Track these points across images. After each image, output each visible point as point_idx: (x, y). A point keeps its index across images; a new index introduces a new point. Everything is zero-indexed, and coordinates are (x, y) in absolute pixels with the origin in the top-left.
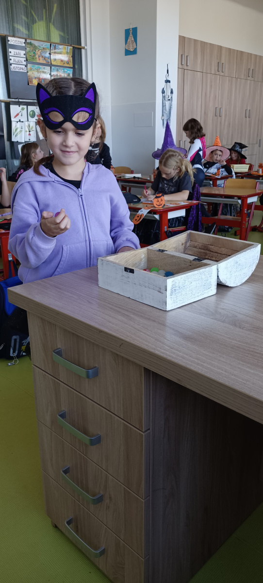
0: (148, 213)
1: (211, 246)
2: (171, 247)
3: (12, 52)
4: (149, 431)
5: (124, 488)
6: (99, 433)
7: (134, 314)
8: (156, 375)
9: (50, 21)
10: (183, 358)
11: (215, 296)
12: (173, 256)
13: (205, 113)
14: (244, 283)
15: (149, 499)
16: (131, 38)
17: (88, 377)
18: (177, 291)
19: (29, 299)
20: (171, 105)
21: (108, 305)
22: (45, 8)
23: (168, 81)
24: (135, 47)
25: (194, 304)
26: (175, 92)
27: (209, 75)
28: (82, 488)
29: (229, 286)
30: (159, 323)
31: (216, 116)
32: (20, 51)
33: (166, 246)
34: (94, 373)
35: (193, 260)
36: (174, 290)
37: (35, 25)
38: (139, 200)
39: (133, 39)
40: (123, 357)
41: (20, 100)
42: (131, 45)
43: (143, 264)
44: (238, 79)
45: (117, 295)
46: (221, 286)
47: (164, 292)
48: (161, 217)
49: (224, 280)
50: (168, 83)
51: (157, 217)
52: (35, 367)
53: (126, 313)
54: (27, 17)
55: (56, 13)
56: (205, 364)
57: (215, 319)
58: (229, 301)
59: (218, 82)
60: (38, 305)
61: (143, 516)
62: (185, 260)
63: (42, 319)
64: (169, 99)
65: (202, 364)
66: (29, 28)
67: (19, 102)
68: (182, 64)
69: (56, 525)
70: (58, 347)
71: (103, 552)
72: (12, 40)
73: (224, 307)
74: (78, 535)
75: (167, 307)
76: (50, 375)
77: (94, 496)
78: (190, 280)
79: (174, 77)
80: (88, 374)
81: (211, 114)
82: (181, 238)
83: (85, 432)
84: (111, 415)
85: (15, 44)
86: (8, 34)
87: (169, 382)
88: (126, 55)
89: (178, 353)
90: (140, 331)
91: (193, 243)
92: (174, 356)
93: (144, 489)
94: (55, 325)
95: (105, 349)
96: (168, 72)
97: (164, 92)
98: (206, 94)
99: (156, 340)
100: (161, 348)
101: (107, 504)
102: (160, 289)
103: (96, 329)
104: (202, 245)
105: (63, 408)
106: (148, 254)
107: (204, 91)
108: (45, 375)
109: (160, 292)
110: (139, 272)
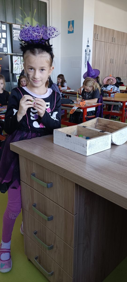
0: (77, 109)
1: (109, 125)
2: (89, 125)
3: (14, 31)
4: (77, 215)
5: (64, 242)
6: (52, 215)
7: (71, 157)
8: (81, 187)
9: (33, 17)
10: (95, 179)
11: (110, 149)
12: (90, 130)
13: (105, 61)
14: (124, 144)
15: (76, 248)
16: (71, 25)
17: (48, 187)
18: (92, 147)
19: (20, 149)
20: (89, 57)
21: (58, 152)
22: (30, 11)
23: (88, 46)
24: (73, 30)
25: (100, 153)
26: (91, 51)
27: (108, 43)
28: (43, 242)
29: (117, 145)
30: (83, 162)
31: (111, 63)
32: (18, 31)
33: (86, 125)
34: (51, 185)
35: (100, 132)
36: (90, 146)
37: (25, 19)
38: (73, 102)
39: (72, 26)
40: (65, 178)
41: (17, 54)
42: (71, 29)
43: (75, 133)
44: (122, 46)
45: (62, 148)
46: (113, 144)
47: (85, 147)
48: (83, 111)
49: (115, 142)
51: (82, 110)
52: (22, 182)
53: (67, 156)
54: (22, 15)
55: (36, 13)
56: (105, 183)
57: (110, 161)
58: (117, 152)
59: (112, 46)
60: (24, 151)
61: (73, 256)
62: (96, 132)
63: (26, 158)
64: (88, 54)
66: (23, 20)
67: (17, 55)
68: (95, 38)
69: (29, 259)
70: (34, 172)
71: (52, 274)
72: (14, 26)
73: (115, 155)
74: (40, 265)
75: (87, 154)
76: (29, 186)
77: (48, 246)
78: (98, 141)
79: (91, 44)
80: (47, 185)
81: (108, 62)
82: (94, 121)
83: (46, 214)
84: (58, 206)
85: (16, 28)
86: (13, 23)
87: (87, 191)
88: (68, 33)
89: (92, 177)
90: (74, 166)
91: (99, 123)
92: (90, 178)
93: (73, 243)
94: (33, 161)
95: (56, 173)
96: (88, 42)
97: (86, 51)
98: (106, 52)
99: (81, 170)
100: (84, 174)
101: (55, 250)
102: (84, 145)
103: (52, 164)
104: (104, 125)
105: (35, 202)
106: (78, 128)
107: (105, 51)
108: (27, 185)
109: (83, 147)
110: (74, 137)
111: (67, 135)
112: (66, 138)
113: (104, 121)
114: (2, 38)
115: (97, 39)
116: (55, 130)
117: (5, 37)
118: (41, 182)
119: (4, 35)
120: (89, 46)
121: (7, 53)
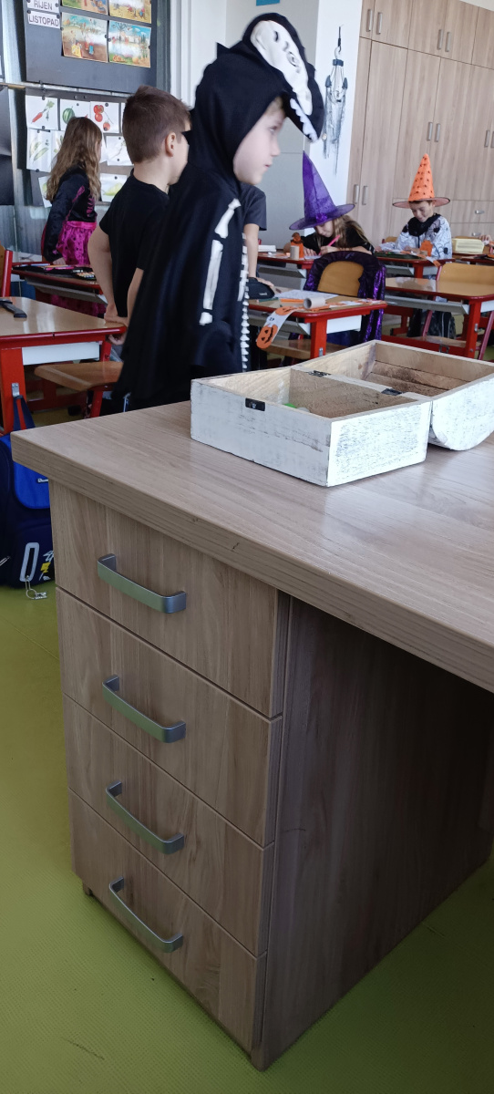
1: (419, 373)
2: (336, 370)
4: (280, 718)
5: (226, 824)
6: (182, 719)
7: (263, 490)
10: (360, 573)
11: (422, 465)
12: (342, 385)
13: (407, 132)
14: (480, 445)
15: (273, 847)
17: (166, 610)
18: (350, 449)
19: (54, 454)
20: (342, 112)
21: (210, 472)
23: (338, 63)
25: (383, 479)
26: (351, 84)
27: (420, 55)
28: (145, 824)
29: (451, 448)
30: (312, 509)
31: (428, 140)
33: (327, 367)
34: (179, 605)
35: (383, 392)
36: (343, 447)
40: (237, 571)
41: (45, 86)
43: (283, 393)
44: (477, 67)
45: (227, 456)
46: (435, 447)
47: (324, 448)
49: (442, 435)
50: (339, 67)
52: (61, 591)
53: (246, 488)
56: (403, 587)
57: (423, 506)
58: (450, 472)
59: (436, 69)
60: (71, 466)
61: (261, 877)
62: (366, 393)
63: (76, 493)
64: (339, 99)
65: (398, 585)
67: (42, 89)
68: (368, 30)
69: (90, 890)
70: (109, 552)
71: (179, 943)
73: (441, 487)
74: (132, 910)
75: (329, 480)
76: (96, 610)
77: (166, 838)
78: (376, 427)
79: (351, 55)
80: (165, 604)
81: (418, 136)
82: (360, 352)
83: (156, 717)
84: (207, 685)
89: (350, 563)
90: (275, 522)
91: (381, 365)
92: (342, 569)
93: (264, 826)
94: (105, 507)
95: (202, 553)
96: (339, 44)
97: (330, 85)
98: (411, 92)
99: (305, 538)
100: (314, 554)
101: (191, 855)
102: (317, 441)
103: (186, 514)
104: (399, 371)
105: (114, 672)
106: (292, 380)
107: (408, 87)
108: (81, 607)
109: (316, 449)
110: (276, 409)
111: (249, 403)
112: (242, 416)
113: (403, 354)
115: (378, 33)
118: (140, 592)
120: (341, 63)
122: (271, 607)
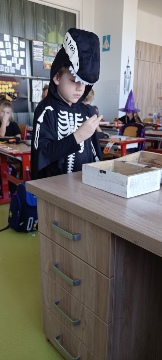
1: (157, 161)
2: (129, 160)
3: (35, 49)
4: (113, 278)
5: (95, 316)
6: (80, 278)
7: (106, 199)
8: (119, 238)
9: (58, 32)
11: (159, 191)
12: (131, 165)
13: (151, 86)
15: (111, 324)
16: (107, 41)
17: (74, 239)
18: (134, 185)
19: (39, 188)
20: (130, 81)
21: (88, 193)
22: (56, 24)
24: (109, 46)
25: (146, 195)
26: (133, 73)
27: (154, 63)
28: (67, 315)
30: (122, 205)
31: (157, 88)
32: (40, 49)
33: (126, 160)
34: (78, 237)
35: (145, 167)
36: (132, 185)
37: (49, 34)
39: (108, 42)
40: (97, 226)
42: (106, 45)
45: (94, 188)
47: (125, 185)
48: (122, 147)
50: (128, 68)
52: (40, 233)
53: (100, 198)
54: (45, 29)
55: (62, 27)
56: (153, 232)
57: (160, 205)
59: (159, 68)
60: (44, 192)
61: (107, 336)
62: (139, 167)
63: (46, 201)
64: (129, 77)
65: (152, 231)
66: (46, 35)
67: (38, 78)
68: (137, 57)
69: (48, 339)
70: (56, 220)
72: (35, 43)
74: (63, 347)
75: (127, 196)
76: (49, 238)
77: (74, 320)
78: (143, 179)
79: (132, 64)
80: (74, 237)
81: (154, 87)
82: (137, 154)
83: (71, 277)
84: (88, 266)
85: (37, 45)
86: (33, 39)
88: (103, 51)
89: (135, 224)
90: (109, 209)
91: (144, 159)
92: (132, 226)
93: (108, 317)
94: (54, 205)
95: (86, 220)
96: (128, 61)
97: (126, 73)
98: (152, 75)
99: (120, 215)
100: (123, 220)
101: (83, 326)
102: (123, 183)
103: (81, 207)
104: (150, 160)
105: (57, 261)
106: (115, 164)
107: (150, 73)
108: (46, 239)
109: (123, 185)
110: (110, 173)
111: (101, 171)
112: (98, 175)
113: (151, 155)
114: (20, 57)
116: (84, 165)
117: (24, 56)
118: (66, 233)
119: (22, 54)
121: (25, 77)
122: (109, 239)
